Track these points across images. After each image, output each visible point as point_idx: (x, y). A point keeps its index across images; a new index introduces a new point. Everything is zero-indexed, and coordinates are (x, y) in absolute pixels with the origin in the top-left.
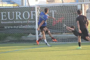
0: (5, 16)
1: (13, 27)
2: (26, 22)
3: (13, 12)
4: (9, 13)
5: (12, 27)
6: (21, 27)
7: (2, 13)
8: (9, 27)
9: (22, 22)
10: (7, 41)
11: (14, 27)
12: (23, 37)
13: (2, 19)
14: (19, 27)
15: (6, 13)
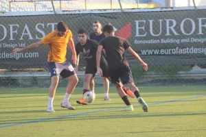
0: (143, 28)
1: (160, 52)
2: (187, 40)
3: (161, 21)
4: (151, 21)
5: (156, 52)
6: (176, 51)
7: (137, 22)
8: (150, 52)
9: (178, 41)
10: (145, 80)
11: (162, 51)
12: (181, 72)
13: (137, 35)
14: (171, 52)
15: (144, 21)
